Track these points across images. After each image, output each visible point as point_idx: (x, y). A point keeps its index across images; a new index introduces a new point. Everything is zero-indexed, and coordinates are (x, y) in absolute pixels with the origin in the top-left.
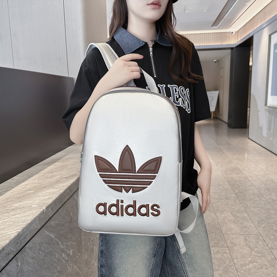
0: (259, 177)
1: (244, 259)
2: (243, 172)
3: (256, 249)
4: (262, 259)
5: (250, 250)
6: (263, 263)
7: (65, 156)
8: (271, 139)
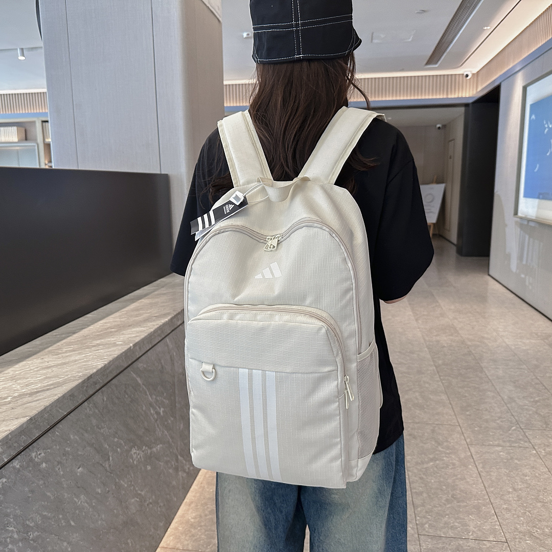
0: (486, 341)
1: (423, 456)
2: (460, 332)
3: (445, 444)
4: (451, 457)
5: (436, 445)
6: (451, 461)
7: (153, 292)
8: (523, 276)
